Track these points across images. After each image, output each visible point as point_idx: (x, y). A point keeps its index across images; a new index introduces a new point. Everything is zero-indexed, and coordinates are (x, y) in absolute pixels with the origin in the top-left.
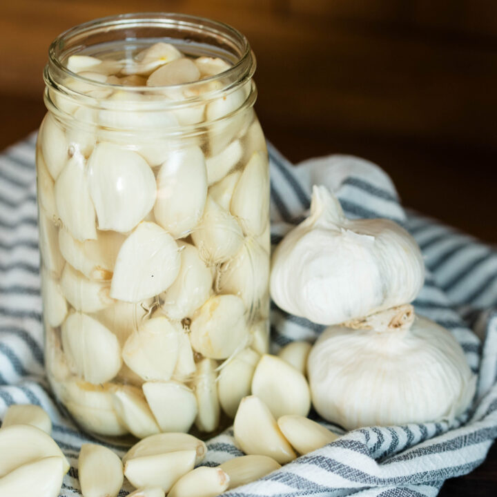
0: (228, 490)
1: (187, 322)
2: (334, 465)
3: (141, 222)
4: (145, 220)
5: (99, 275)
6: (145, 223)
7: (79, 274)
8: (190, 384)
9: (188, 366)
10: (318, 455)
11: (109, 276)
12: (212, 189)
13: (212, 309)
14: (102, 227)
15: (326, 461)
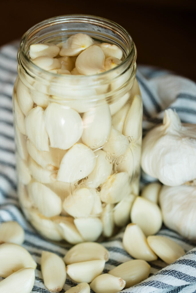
0: (124, 289)
1: (99, 189)
2: (181, 275)
3: (75, 144)
4: (78, 143)
5: (51, 168)
6: (77, 145)
7: (39, 166)
8: (100, 217)
9: (98, 209)
10: (173, 269)
11: (56, 169)
12: (113, 117)
13: (112, 182)
14: (52, 145)
15: (177, 273)
